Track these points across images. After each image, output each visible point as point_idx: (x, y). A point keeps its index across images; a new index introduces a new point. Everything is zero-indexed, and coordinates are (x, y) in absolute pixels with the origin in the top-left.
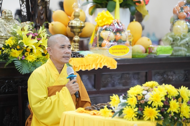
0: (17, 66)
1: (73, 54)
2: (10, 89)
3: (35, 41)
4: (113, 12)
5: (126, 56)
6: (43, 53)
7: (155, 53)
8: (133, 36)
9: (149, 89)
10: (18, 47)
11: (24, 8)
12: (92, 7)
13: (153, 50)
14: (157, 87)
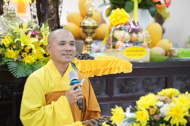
0: (12, 68)
1: (81, 56)
2: (4, 96)
3: (36, 40)
4: (131, 13)
5: (142, 59)
6: (45, 53)
7: (176, 57)
8: (152, 38)
9: (166, 99)
10: (14, 47)
11: (34, 8)
12: (109, 8)
13: (175, 53)
14: (177, 97)
